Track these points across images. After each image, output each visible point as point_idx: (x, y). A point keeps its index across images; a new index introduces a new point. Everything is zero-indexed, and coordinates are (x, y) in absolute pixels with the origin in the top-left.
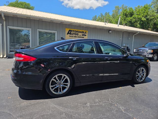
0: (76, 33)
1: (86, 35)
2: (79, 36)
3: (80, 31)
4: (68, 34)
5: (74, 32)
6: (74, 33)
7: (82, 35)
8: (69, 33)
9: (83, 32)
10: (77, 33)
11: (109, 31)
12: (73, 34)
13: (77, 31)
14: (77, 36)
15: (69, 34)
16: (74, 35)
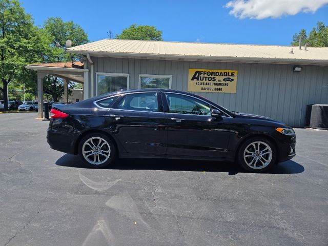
0: (210, 76)
1: (233, 80)
2: (216, 82)
3: (220, 71)
4: (192, 79)
5: (206, 75)
6: (206, 77)
7: (224, 80)
8: (196, 78)
9: (225, 74)
10: (212, 77)
11: (294, 69)
12: (204, 79)
13: (212, 73)
14: (212, 82)
15: (195, 80)
16: (206, 80)
